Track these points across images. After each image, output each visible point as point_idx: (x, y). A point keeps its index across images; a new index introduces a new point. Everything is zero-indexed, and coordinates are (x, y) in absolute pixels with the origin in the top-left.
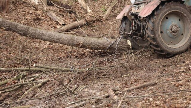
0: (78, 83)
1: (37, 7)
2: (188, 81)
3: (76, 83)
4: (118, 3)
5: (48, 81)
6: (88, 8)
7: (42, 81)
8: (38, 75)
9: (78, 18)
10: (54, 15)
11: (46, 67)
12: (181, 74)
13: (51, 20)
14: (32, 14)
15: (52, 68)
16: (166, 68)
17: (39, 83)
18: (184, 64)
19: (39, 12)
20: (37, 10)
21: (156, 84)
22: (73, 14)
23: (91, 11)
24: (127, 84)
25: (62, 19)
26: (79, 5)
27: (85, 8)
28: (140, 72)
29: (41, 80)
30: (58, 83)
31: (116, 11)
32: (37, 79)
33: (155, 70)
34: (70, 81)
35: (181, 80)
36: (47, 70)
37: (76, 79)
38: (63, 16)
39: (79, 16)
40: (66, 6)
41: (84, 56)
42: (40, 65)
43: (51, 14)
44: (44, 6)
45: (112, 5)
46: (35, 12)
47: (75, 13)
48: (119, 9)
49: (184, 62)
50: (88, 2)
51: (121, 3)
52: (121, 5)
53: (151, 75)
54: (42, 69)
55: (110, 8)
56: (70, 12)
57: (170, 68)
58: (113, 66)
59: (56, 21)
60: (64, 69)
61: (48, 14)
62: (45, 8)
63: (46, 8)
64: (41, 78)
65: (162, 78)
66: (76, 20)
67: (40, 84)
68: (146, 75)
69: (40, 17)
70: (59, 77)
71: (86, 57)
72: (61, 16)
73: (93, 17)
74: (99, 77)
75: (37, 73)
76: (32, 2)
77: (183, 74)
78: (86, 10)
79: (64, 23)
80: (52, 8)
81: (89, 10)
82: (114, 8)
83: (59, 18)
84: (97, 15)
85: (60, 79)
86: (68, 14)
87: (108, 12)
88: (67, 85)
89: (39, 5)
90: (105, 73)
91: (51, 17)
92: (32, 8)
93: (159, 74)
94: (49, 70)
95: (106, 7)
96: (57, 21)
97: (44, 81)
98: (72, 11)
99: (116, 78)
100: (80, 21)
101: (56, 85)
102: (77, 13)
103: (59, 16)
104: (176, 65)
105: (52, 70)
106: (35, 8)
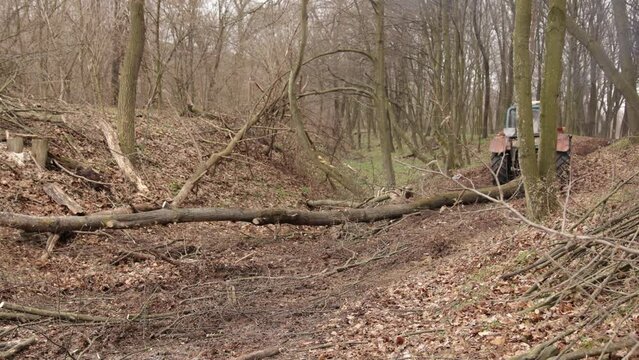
0: (104, 350)
1: (19, 172)
2: (344, 349)
3: (99, 349)
4: (207, 174)
5: (33, 343)
6: (140, 180)
7: (19, 342)
8: (8, 328)
9: (115, 201)
10: (59, 191)
11: (30, 309)
12: (330, 333)
13: (51, 202)
14: (6, 185)
15: (45, 312)
16: (301, 320)
17: (9, 348)
18: (338, 312)
19: (23, 183)
20: (18, 177)
21: (278, 353)
22: (104, 192)
23: (145, 187)
24: (215, 353)
25: (78, 200)
26: (118, 174)
27: (132, 180)
28: (247, 328)
29: (14, 341)
30: (56, 348)
31: (201, 192)
32: (5, 339)
33: (278, 324)
34: (86, 344)
35: (329, 347)
36: (32, 317)
37: (100, 339)
38: (80, 194)
39: (117, 198)
40: (89, 174)
41: (122, 288)
42: (14, 305)
43: (52, 190)
44: (36, 170)
45: (194, 178)
46: (14, 181)
47: (108, 190)
48: (207, 187)
49: (337, 308)
50: (140, 169)
51: (213, 175)
52: (213, 179)
53: (270, 334)
54: (18, 315)
55: (189, 184)
56: (98, 188)
57: (310, 319)
58: (186, 313)
59: (62, 206)
60: (73, 315)
61: (45, 189)
62: (40, 176)
63: (41, 174)
64: (16, 336)
65: (292, 341)
66: (110, 206)
67: (12, 351)
68: (258, 333)
69: (26, 194)
70: (61, 335)
71: (126, 290)
72: (76, 196)
73: (149, 201)
74: (153, 337)
75: (7, 323)
76: (9, 160)
77: (334, 333)
78: (134, 185)
79: (81, 212)
80: (56, 176)
81: (141, 186)
82: (196, 184)
83: (70, 199)
84: (159, 198)
85: (61, 339)
86: (93, 191)
87: (183, 191)
88: (78, 353)
89: (27, 166)
90: (168, 327)
91: (51, 194)
92: (9, 172)
93: (286, 332)
94: (38, 317)
95: (180, 181)
96: (66, 206)
97: (23, 343)
98: (102, 186)
99: (192, 338)
100: (119, 209)
101: (50, 353)
102: (113, 190)
103: (70, 195)
104: (321, 314)
105: (45, 316)
106: (16, 173)
